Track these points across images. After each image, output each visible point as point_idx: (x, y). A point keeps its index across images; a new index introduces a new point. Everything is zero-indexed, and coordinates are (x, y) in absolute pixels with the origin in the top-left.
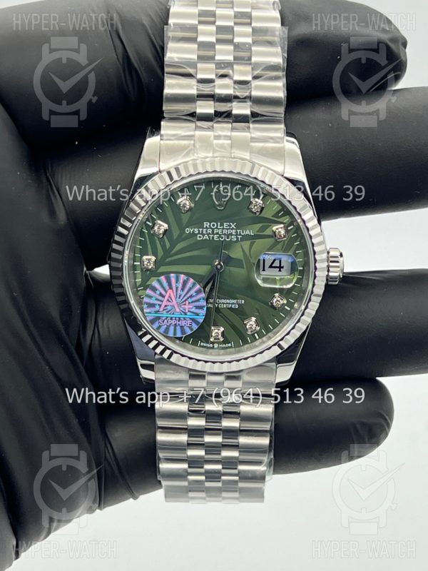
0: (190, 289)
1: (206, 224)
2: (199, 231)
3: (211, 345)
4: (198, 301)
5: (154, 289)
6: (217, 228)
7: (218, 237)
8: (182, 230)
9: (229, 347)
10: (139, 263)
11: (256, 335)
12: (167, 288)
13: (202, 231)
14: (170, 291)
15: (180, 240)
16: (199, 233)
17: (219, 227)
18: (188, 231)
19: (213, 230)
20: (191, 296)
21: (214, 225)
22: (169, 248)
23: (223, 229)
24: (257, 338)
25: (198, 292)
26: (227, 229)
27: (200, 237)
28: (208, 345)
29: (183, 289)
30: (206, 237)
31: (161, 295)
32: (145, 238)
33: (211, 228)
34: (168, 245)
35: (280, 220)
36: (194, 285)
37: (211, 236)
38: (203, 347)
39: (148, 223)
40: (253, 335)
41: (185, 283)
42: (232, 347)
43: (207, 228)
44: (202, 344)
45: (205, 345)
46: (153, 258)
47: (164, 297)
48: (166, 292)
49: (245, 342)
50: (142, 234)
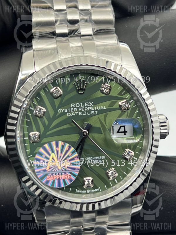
0: (67, 151)
1: (72, 105)
2: (68, 110)
3: (85, 192)
4: (73, 159)
5: (41, 154)
6: (80, 107)
7: (82, 113)
8: (56, 111)
9: (98, 192)
10: (27, 138)
11: (115, 180)
12: (50, 152)
13: (70, 110)
14: (52, 155)
15: (55, 117)
16: (68, 112)
17: (81, 106)
18: (60, 111)
19: (78, 108)
20: (68, 157)
21: (78, 105)
22: (48, 124)
23: (85, 107)
24: (117, 182)
25: (73, 153)
26: (88, 107)
27: (69, 115)
28: (83, 192)
29: (62, 152)
30: (73, 114)
31: (46, 158)
32: (30, 119)
33: (76, 107)
34: (47, 123)
35: (124, 97)
36: (70, 148)
37: (77, 113)
38: (79, 193)
39: (31, 108)
40: (113, 180)
41: (63, 147)
42: (99, 191)
43: (73, 107)
44: (78, 191)
45: (80, 192)
46: (37, 133)
47: (48, 159)
48: (50, 155)
49: (109, 186)
50: (28, 117)
